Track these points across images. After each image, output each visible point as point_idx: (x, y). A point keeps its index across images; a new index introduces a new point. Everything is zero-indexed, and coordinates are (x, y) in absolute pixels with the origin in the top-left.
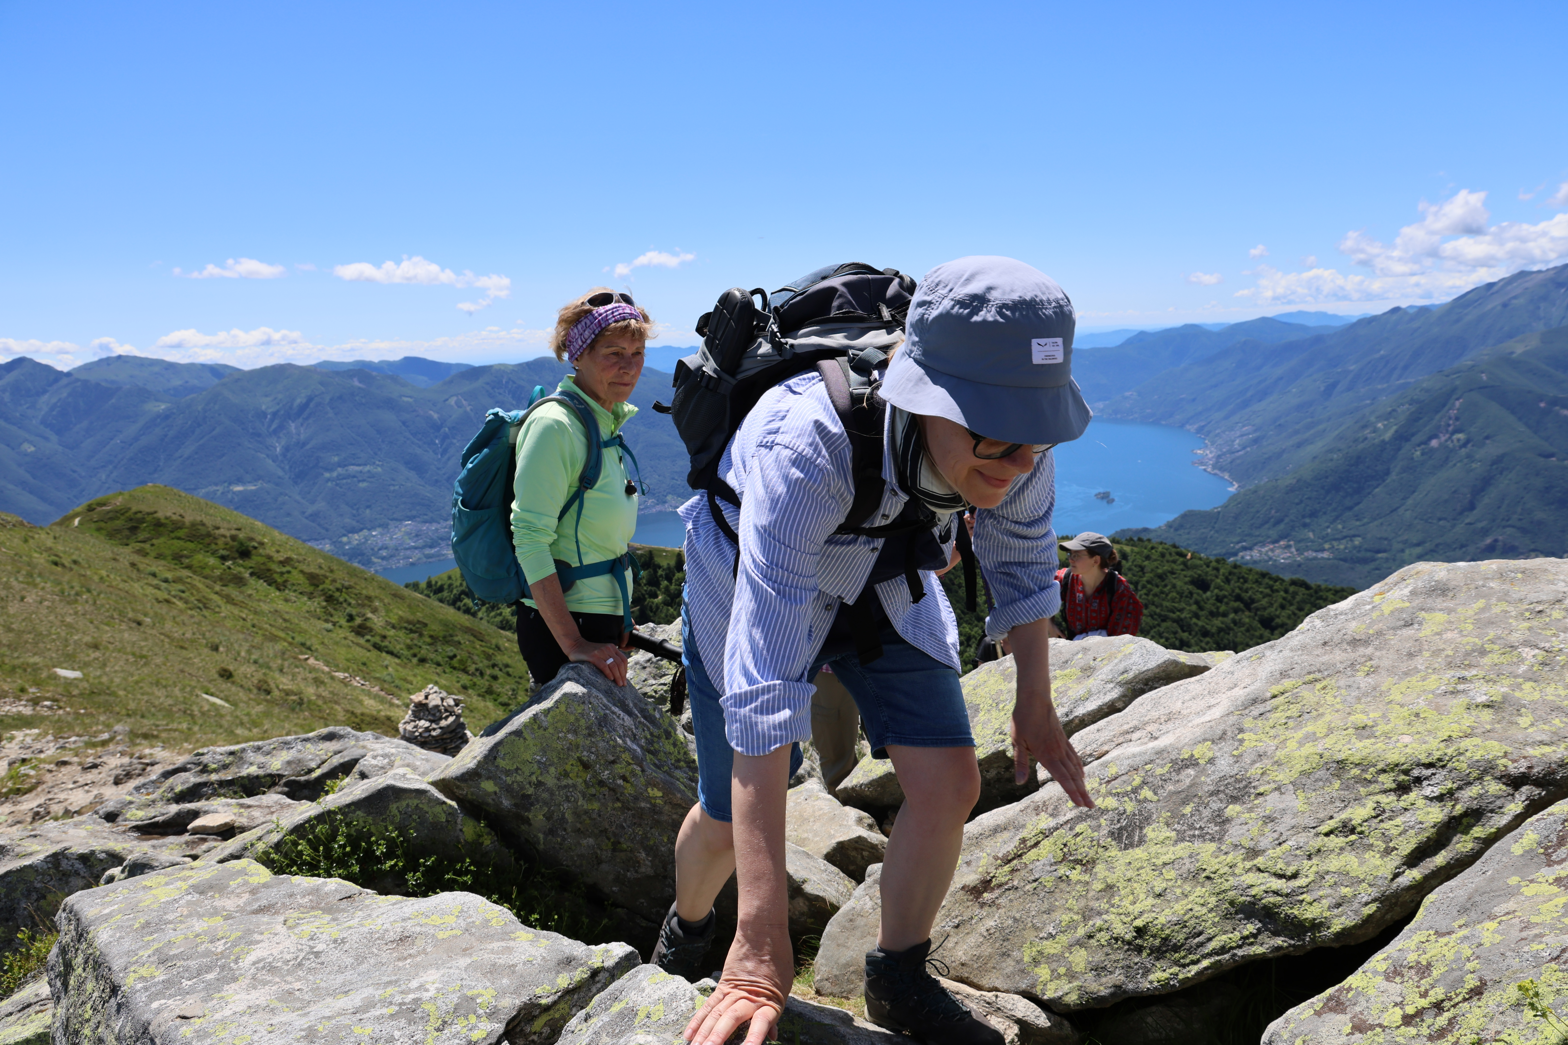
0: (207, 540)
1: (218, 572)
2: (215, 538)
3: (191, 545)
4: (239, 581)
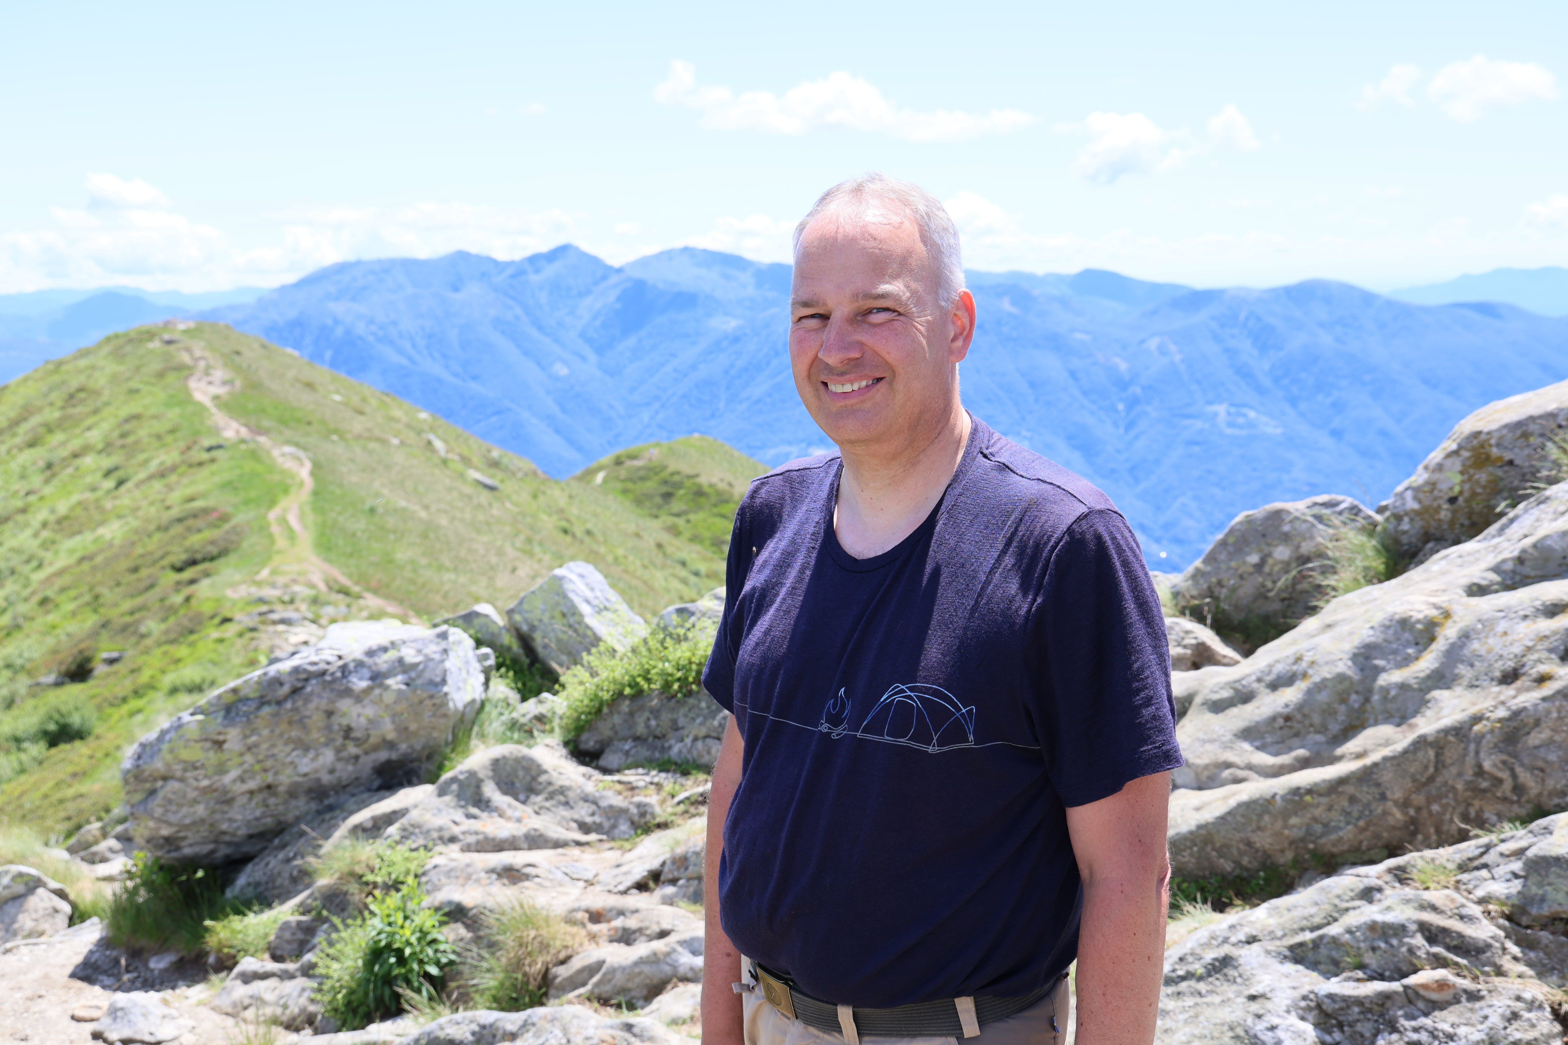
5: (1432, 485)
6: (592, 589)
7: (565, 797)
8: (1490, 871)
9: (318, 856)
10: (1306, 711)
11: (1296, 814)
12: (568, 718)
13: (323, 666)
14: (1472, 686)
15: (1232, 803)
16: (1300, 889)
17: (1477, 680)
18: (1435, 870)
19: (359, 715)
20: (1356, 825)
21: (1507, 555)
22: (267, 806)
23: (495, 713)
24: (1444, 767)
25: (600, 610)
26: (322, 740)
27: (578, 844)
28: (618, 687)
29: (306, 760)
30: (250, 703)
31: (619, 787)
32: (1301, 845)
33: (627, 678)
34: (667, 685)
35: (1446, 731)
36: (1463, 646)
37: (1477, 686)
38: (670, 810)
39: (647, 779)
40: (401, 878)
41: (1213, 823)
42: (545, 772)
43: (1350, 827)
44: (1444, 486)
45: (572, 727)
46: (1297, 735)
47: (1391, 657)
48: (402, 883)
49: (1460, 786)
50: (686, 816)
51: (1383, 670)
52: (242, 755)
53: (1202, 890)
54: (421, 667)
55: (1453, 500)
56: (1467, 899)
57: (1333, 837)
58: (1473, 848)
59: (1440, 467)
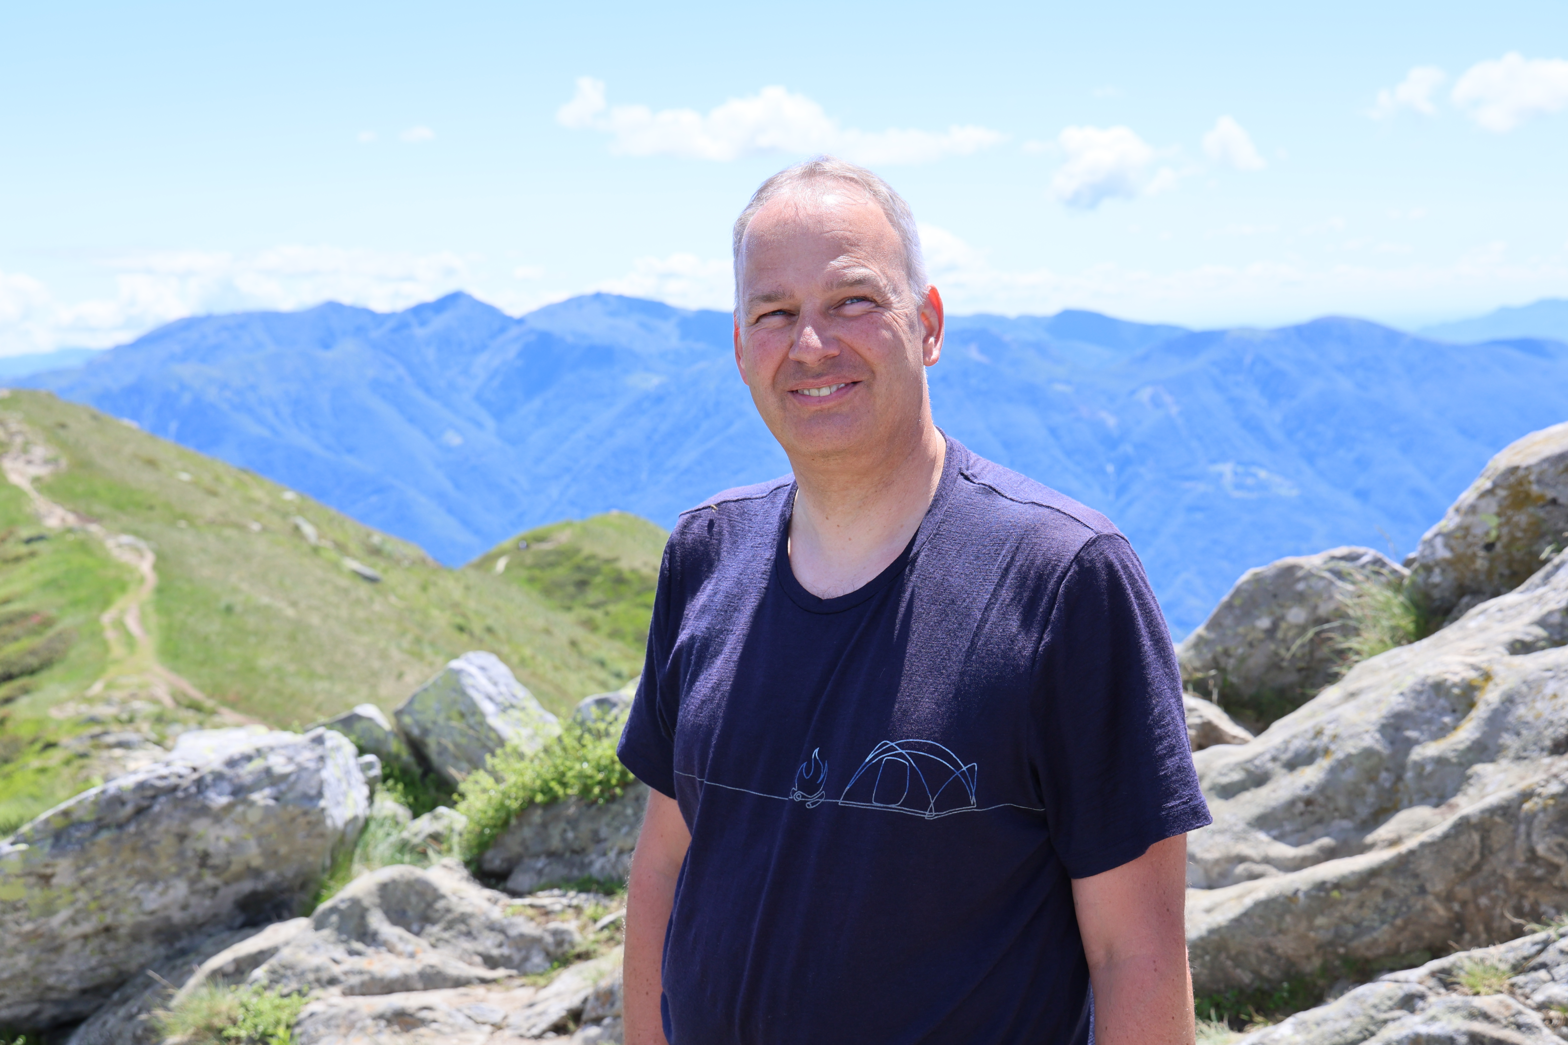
5: (1465, 530)
6: (495, 684)
7: (467, 925)
8: (1549, 972)
9: (167, 1009)
10: (1330, 792)
11: (1322, 913)
12: (470, 832)
13: (174, 780)
14: (1519, 758)
15: (1248, 902)
16: (1330, 1000)
17: (1525, 750)
18: (1485, 972)
19: (218, 838)
20: (1392, 925)
21: (1553, 606)
22: (104, 952)
23: (380, 833)
24: (1491, 852)
25: (505, 709)
26: (173, 869)
27: (483, 981)
28: (529, 793)
29: (153, 895)
30: (84, 827)
31: (530, 912)
32: (1330, 949)
33: (538, 783)
34: (586, 790)
35: (1492, 811)
36: (1506, 712)
37: (1525, 758)
38: (592, 937)
39: (565, 901)
40: (270, 1030)
41: (1227, 927)
42: (443, 897)
43: (1386, 927)
44: (1478, 531)
45: (474, 843)
46: (1320, 821)
47: (1425, 727)
48: (271, 1036)
49: (1511, 875)
50: (612, 943)
51: (1416, 742)
52: (74, 891)
53: (1218, 1007)
54: (293, 778)
55: (1489, 547)
56: (1524, 1004)
57: (1367, 939)
58: (1528, 945)
59: (1473, 509)
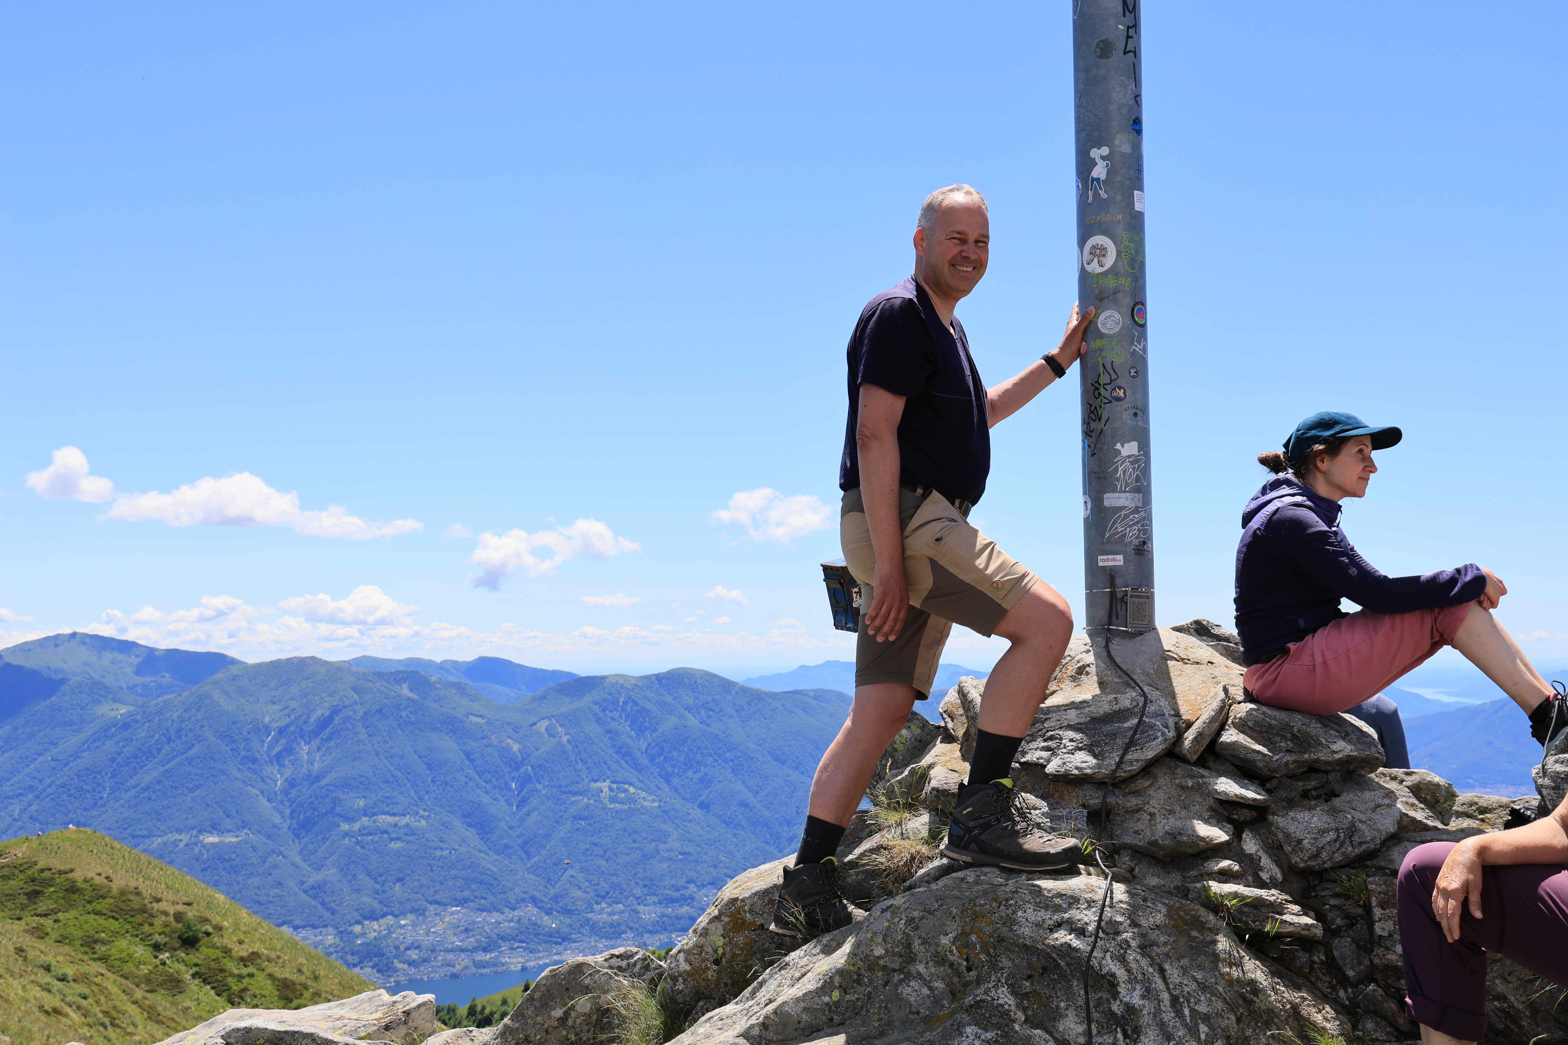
0: (139, 918)
1: (145, 970)
2: (152, 916)
3: (114, 925)
4: (174, 985)
5: (700, 947)
21: (755, 1020)
44: (709, 949)
55: (717, 962)
59: (705, 933)
